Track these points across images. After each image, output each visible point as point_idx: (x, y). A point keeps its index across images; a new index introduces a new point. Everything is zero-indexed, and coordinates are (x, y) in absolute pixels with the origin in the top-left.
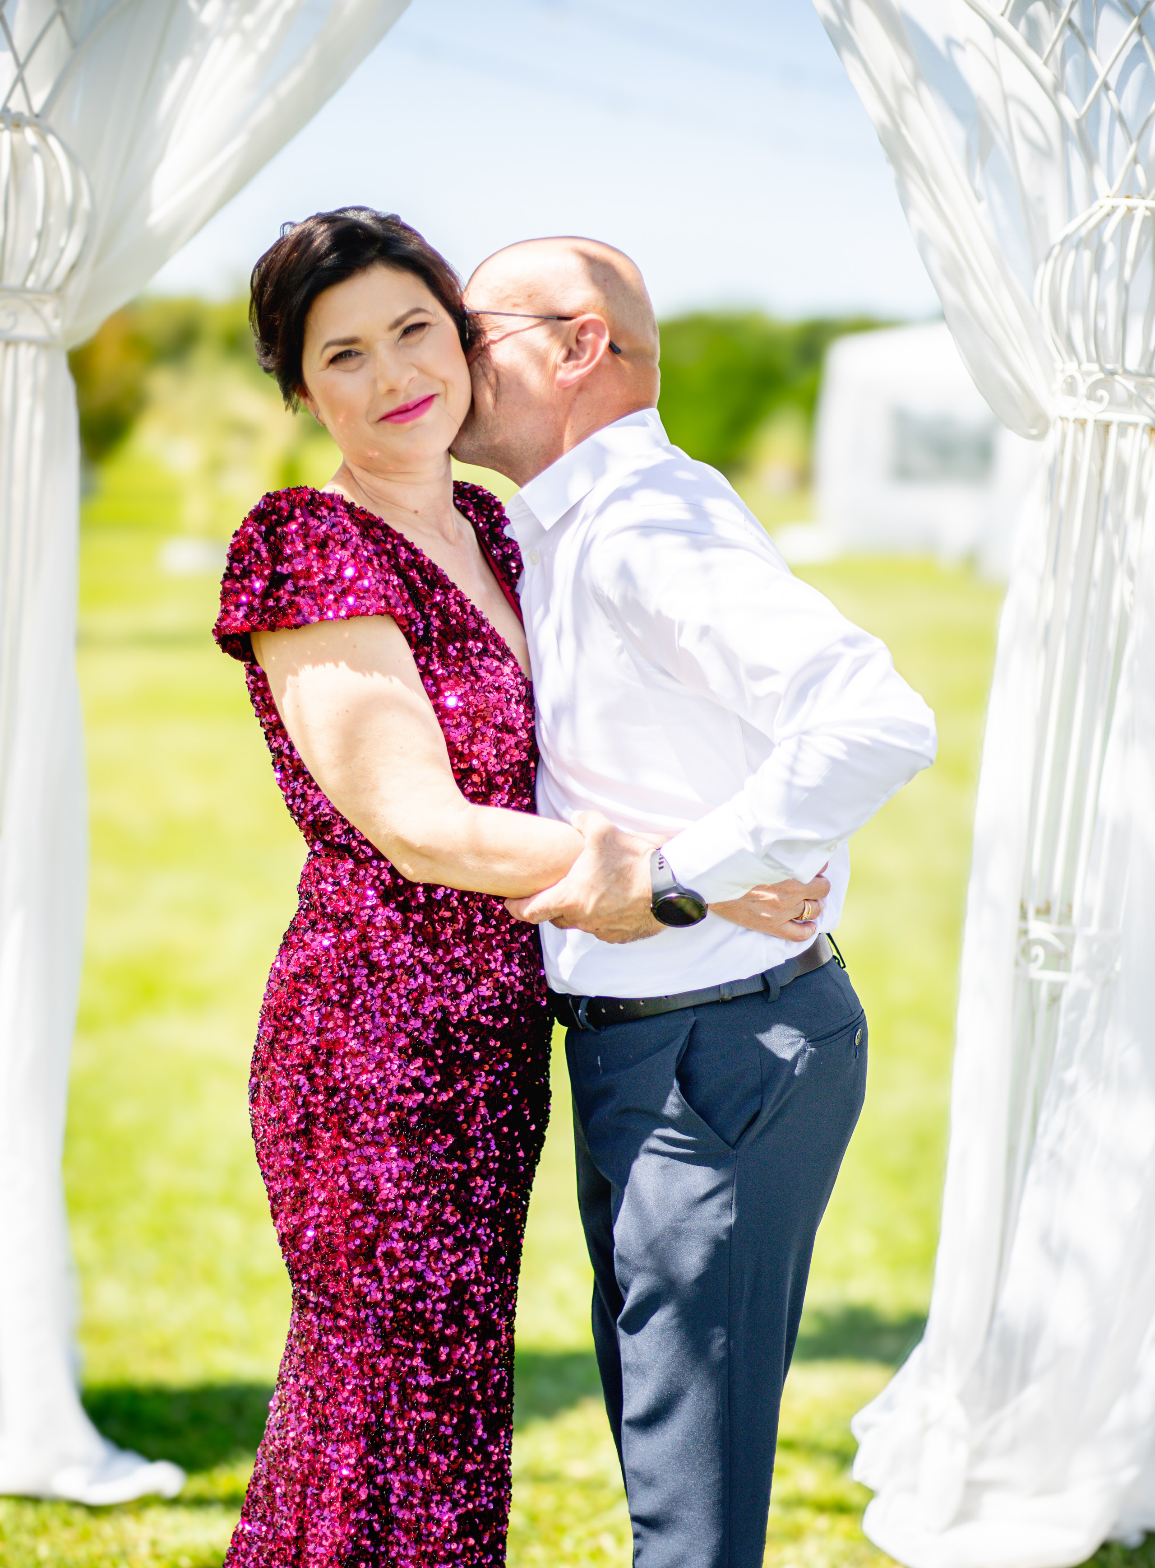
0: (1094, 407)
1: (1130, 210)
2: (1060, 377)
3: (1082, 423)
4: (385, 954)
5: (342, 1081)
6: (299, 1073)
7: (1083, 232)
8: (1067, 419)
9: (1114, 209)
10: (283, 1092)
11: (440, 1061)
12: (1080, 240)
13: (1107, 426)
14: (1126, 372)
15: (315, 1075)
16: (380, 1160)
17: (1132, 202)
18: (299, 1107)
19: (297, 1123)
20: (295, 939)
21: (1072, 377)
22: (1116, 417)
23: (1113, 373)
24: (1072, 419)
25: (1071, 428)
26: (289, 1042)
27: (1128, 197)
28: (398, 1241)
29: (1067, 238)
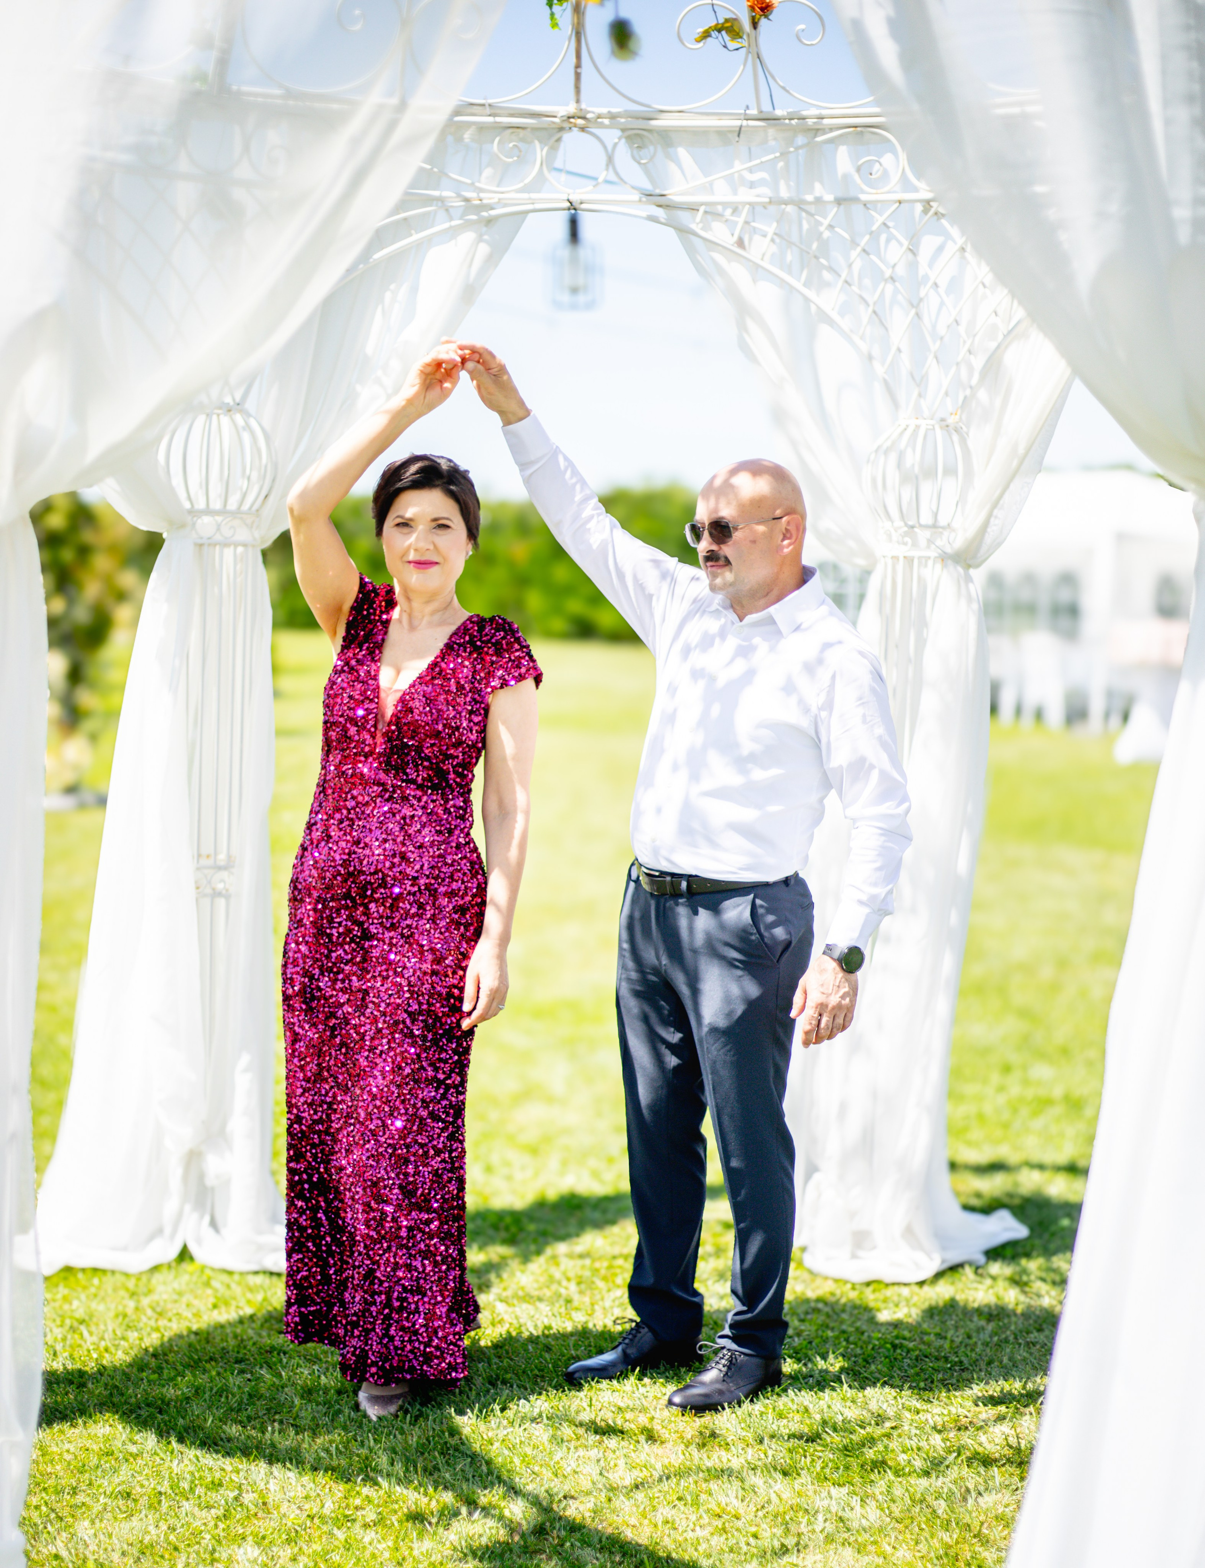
0: (905, 548)
1: (918, 427)
2: (882, 531)
3: (895, 558)
7: (890, 441)
8: (887, 556)
9: (908, 426)
12: (889, 447)
13: (912, 560)
14: (921, 526)
17: (919, 421)
21: (889, 532)
22: (916, 553)
24: (890, 556)
25: (890, 562)
27: (917, 417)
29: (879, 448)
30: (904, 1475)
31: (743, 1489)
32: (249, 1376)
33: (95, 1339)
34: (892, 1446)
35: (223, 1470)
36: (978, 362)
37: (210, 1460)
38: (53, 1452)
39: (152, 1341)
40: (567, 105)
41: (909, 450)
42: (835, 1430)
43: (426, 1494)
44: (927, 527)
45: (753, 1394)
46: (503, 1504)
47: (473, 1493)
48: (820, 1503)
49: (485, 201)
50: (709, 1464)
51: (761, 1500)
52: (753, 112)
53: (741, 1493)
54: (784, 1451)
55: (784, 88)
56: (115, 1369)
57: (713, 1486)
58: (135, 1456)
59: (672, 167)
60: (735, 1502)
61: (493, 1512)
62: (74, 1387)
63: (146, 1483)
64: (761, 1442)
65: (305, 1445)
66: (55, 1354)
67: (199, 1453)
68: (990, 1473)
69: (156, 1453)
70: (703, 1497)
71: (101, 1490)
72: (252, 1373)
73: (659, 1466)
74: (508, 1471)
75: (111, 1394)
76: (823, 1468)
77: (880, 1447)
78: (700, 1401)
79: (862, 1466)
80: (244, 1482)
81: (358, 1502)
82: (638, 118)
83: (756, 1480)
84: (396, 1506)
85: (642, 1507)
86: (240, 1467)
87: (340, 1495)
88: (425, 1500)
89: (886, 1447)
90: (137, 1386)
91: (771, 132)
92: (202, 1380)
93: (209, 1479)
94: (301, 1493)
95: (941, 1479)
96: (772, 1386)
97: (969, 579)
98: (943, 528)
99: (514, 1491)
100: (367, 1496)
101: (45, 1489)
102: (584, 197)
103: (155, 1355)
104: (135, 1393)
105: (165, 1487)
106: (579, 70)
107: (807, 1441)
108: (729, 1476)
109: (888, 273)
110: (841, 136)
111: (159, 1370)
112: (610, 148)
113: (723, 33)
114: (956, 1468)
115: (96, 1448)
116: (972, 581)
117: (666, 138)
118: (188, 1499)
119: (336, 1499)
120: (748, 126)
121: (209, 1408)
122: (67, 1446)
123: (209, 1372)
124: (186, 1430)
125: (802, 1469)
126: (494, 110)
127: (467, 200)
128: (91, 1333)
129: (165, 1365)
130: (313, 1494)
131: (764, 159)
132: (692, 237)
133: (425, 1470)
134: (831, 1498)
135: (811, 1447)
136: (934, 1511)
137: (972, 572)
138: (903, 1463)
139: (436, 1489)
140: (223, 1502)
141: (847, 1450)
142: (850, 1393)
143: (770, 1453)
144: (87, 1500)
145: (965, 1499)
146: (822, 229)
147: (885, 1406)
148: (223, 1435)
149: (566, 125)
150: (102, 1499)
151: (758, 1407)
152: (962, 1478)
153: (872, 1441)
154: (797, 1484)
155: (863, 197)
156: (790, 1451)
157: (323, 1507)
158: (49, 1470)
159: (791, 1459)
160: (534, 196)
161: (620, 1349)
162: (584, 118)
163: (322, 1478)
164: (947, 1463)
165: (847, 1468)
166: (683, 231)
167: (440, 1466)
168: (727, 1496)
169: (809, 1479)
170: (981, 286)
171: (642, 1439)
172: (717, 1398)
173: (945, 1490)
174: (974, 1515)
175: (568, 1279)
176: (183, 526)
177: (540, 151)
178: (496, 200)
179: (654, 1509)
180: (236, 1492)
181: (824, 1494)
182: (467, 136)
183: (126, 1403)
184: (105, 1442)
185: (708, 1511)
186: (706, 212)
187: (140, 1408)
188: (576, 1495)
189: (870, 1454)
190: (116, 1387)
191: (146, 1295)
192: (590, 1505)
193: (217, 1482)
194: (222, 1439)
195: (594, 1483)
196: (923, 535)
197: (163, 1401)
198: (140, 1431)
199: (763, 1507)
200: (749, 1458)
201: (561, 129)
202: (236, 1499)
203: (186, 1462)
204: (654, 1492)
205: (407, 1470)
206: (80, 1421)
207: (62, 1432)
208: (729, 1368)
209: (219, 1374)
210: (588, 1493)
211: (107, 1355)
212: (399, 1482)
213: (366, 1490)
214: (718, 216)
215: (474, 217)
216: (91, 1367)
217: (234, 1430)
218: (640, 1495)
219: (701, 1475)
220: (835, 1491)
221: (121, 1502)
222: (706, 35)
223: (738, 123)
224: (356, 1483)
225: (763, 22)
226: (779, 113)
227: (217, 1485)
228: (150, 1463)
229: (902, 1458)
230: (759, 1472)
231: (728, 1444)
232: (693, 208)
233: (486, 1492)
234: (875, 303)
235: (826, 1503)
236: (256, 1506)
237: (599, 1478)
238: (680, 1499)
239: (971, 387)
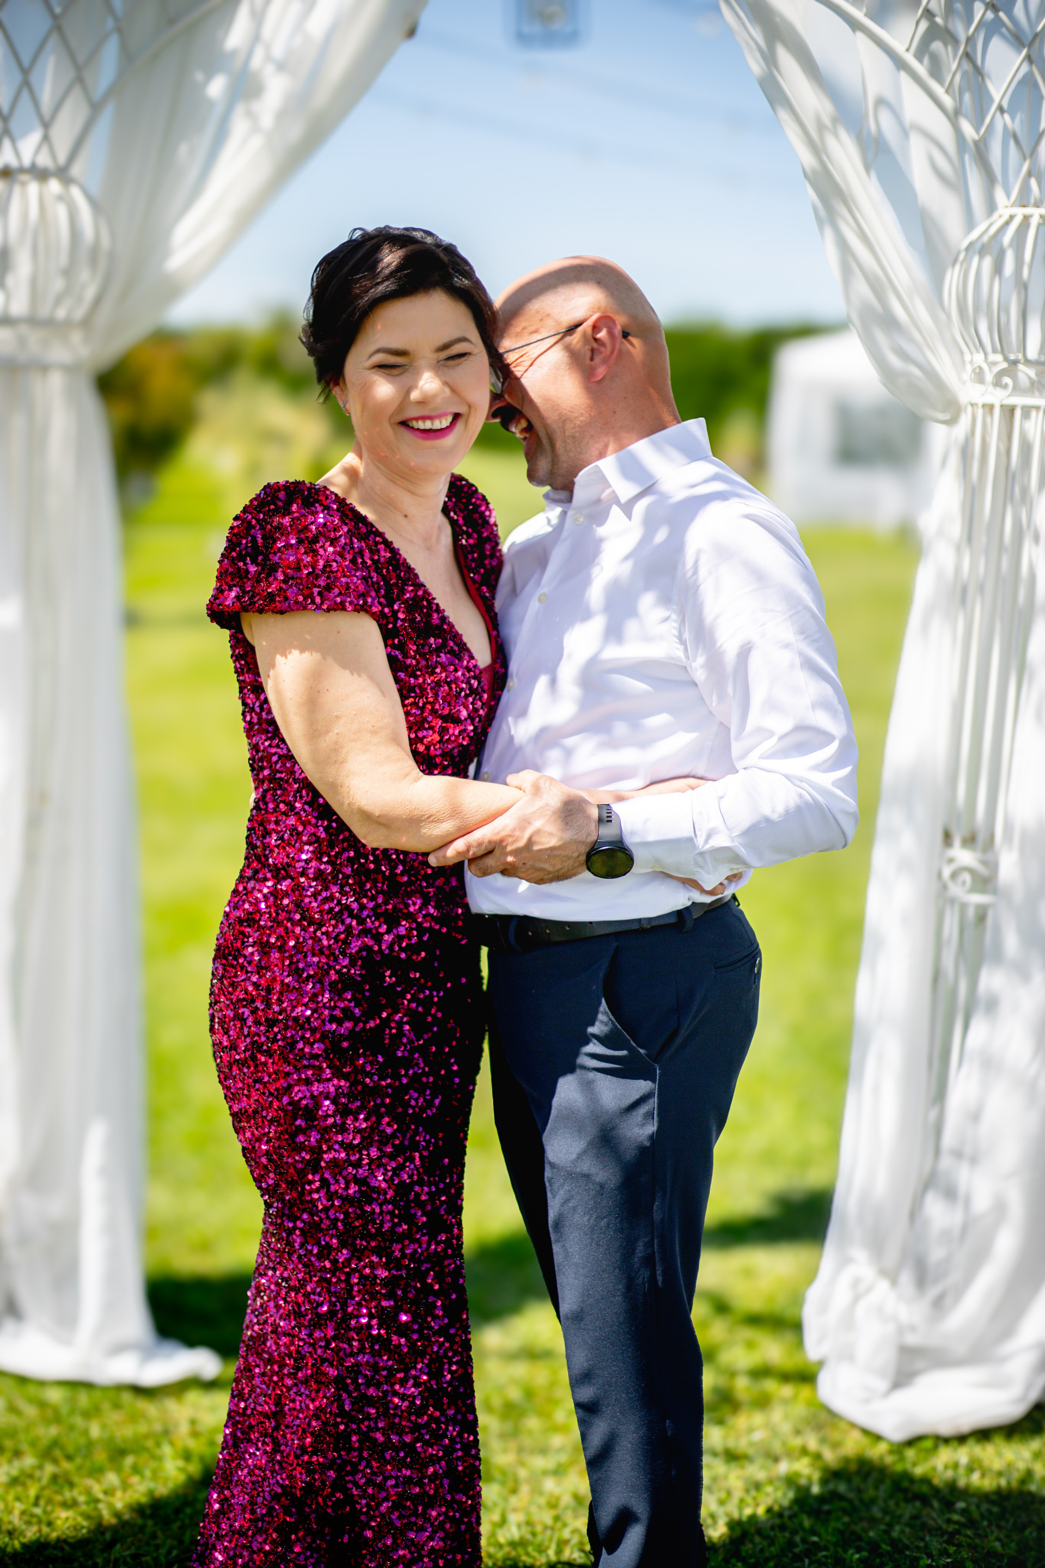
0: (1001, 393)
1: (1027, 218)
2: (969, 368)
3: (989, 408)
4: (316, 901)
5: (280, 1013)
6: (244, 1006)
7: (985, 239)
8: (977, 404)
9: (1012, 217)
10: (232, 1023)
11: (367, 994)
12: (983, 246)
13: (1011, 410)
15: (257, 1008)
16: (319, 1081)
17: (1028, 211)
18: (246, 1037)
19: (244, 1051)
20: (241, 888)
21: (980, 368)
22: (1019, 401)
23: (1015, 363)
24: (980, 404)
25: (980, 412)
26: (235, 980)
27: (1024, 206)
28: (339, 1152)
29: (971, 245)
41: (1012, 255)
44: (1034, 363)
234: (968, 42)
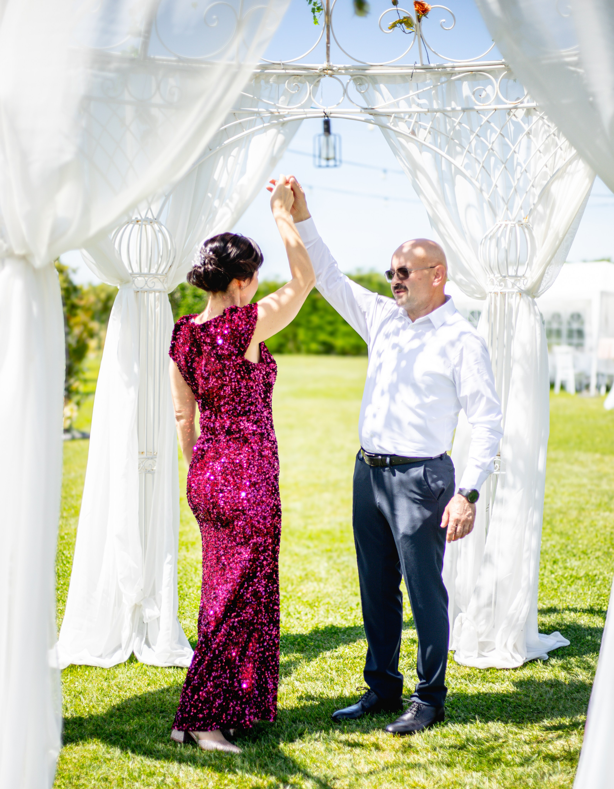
0: (501, 288)
1: (506, 225)
2: (489, 279)
3: (496, 293)
7: (491, 234)
8: (492, 292)
9: (501, 225)
12: (491, 236)
13: (505, 294)
14: (509, 276)
17: (507, 222)
21: (492, 279)
22: (506, 290)
23: (505, 277)
25: (493, 295)
29: (486, 236)
30: (510, 766)
31: (427, 774)
32: (167, 719)
33: (87, 701)
34: (504, 751)
35: (155, 766)
36: (537, 191)
37: (149, 762)
38: (67, 759)
39: (116, 702)
40: (323, 63)
41: (502, 239)
42: (473, 743)
43: (261, 778)
44: (512, 277)
45: (430, 726)
46: (301, 782)
47: (286, 777)
48: (467, 780)
49: (281, 113)
50: (409, 761)
51: (436, 779)
52: (419, 65)
53: (426, 776)
54: (447, 755)
55: (434, 52)
56: (98, 716)
57: (411, 772)
58: (109, 760)
59: (377, 94)
60: (423, 780)
61: (296, 786)
62: (77, 725)
63: (116, 773)
64: (435, 750)
65: (198, 754)
66: (67, 709)
67: (143, 758)
68: (556, 764)
69: (120, 758)
70: (406, 778)
71: (92, 777)
72: (169, 717)
73: (382, 762)
74: (304, 766)
75: (96, 729)
76: (468, 763)
77: (497, 752)
78: (403, 729)
79: (488, 761)
80: (166, 772)
81: (226, 782)
82: (359, 69)
83: (434, 769)
84: (246, 784)
85: (374, 783)
86: (164, 765)
87: (217, 779)
88: (260, 781)
89: (501, 752)
90: (109, 724)
91: (428, 75)
92: (143, 721)
93: (148, 771)
94: (196, 778)
95: (530, 768)
96: (440, 722)
97: (534, 304)
98: (521, 277)
99: (307, 776)
100: (231, 779)
101: (63, 777)
102: (332, 110)
103: (118, 709)
104: (109, 728)
105: (126, 775)
106: (329, 45)
107: (459, 749)
108: (419, 767)
109: (490, 146)
110: (464, 76)
111: (121, 716)
112: (345, 85)
113: (403, 24)
114: (537, 762)
115: (89, 756)
116: (536, 305)
117: (374, 79)
118: (137, 781)
119: (215, 781)
120: (416, 72)
121: (148, 735)
122: (74, 755)
123: (147, 717)
124: (136, 746)
125: (457, 763)
126: (285, 66)
127: (272, 113)
128: (85, 699)
129: (123, 714)
130: (202, 778)
131: (424, 89)
132: (388, 130)
133: (260, 765)
134: (473, 778)
135: (461, 752)
136: (527, 784)
137: (536, 299)
138: (510, 760)
139: (266, 775)
140: (156, 782)
141: (480, 754)
142: (480, 725)
143: (440, 755)
144: (85, 782)
145: (543, 778)
146: (455, 124)
147: (499, 731)
148: (155, 749)
149: (322, 74)
150: (93, 782)
151: (432, 732)
152: (541, 767)
153: (493, 749)
154: (455, 770)
155: (476, 108)
156: (450, 754)
157: (208, 784)
158: (65, 767)
159: (451, 758)
160: (306, 110)
161: (360, 703)
162: (331, 70)
163: (207, 771)
164: (533, 759)
165: (481, 763)
166: (383, 127)
167: (268, 764)
168: (419, 777)
169: (461, 768)
170: (538, 152)
171: (373, 748)
172: (411, 728)
173: (533, 773)
174: (548, 785)
175: (332, 670)
176: (128, 282)
177: (309, 87)
178: (287, 113)
179: (381, 784)
180: (163, 778)
181: (469, 776)
182: (271, 80)
183: (104, 733)
184: (94, 753)
185: (409, 785)
186: (395, 117)
187: (111, 736)
188: (339, 778)
189: (492, 755)
190: (99, 725)
191: (113, 679)
192: (347, 783)
193: (152, 772)
194: (154, 751)
195: (349, 772)
196: (510, 281)
197: (123, 733)
198: (112, 747)
199: (437, 783)
200: (429, 758)
201: (320, 76)
202: (163, 781)
203: (136, 762)
204: (381, 775)
205: (251, 766)
206: (80, 743)
207: (71, 748)
208: (417, 712)
209: (152, 718)
210: (346, 776)
211: (94, 709)
212: (247, 772)
213: (230, 776)
214: (401, 119)
215: (276, 122)
216: (86, 716)
217: (160, 746)
218: (373, 777)
219: (404, 767)
220: (474, 774)
221: (103, 783)
222: (394, 26)
223: (411, 71)
224: (224, 772)
225: (423, 18)
226: (432, 65)
227: (152, 774)
228: (118, 764)
229: (509, 757)
230: (434, 765)
231: (417, 751)
232: (388, 115)
233: (293, 776)
234: (483, 162)
235: (470, 780)
236: (173, 784)
237: (351, 769)
238: (394, 779)
239: (534, 204)
